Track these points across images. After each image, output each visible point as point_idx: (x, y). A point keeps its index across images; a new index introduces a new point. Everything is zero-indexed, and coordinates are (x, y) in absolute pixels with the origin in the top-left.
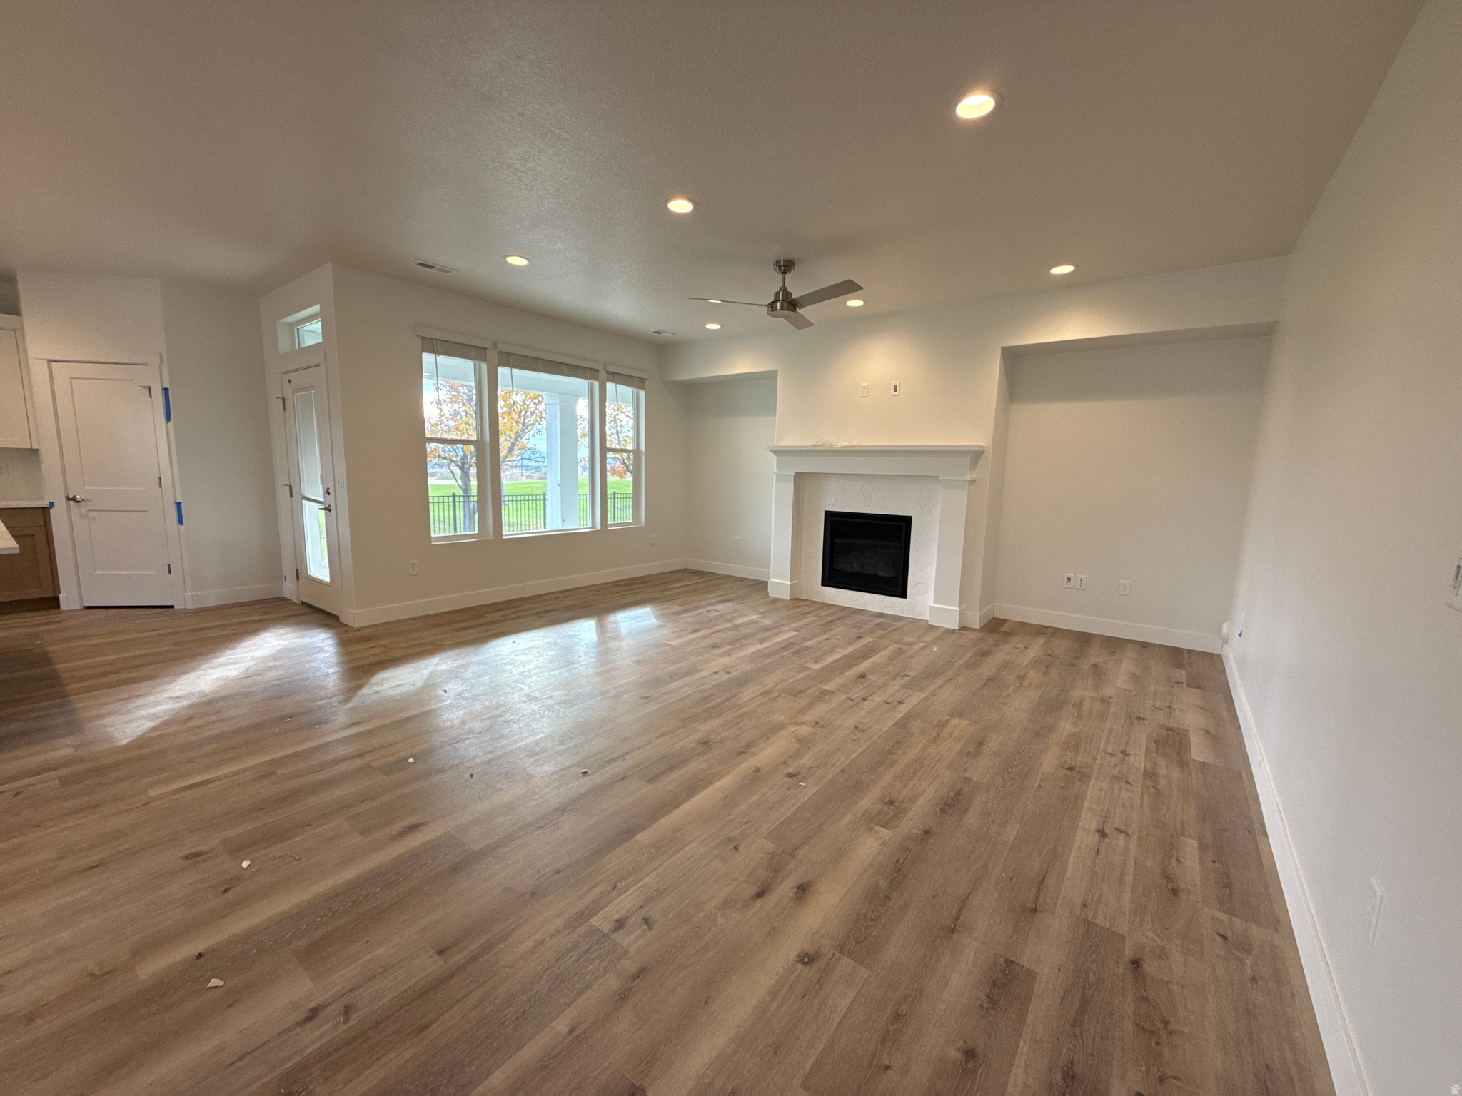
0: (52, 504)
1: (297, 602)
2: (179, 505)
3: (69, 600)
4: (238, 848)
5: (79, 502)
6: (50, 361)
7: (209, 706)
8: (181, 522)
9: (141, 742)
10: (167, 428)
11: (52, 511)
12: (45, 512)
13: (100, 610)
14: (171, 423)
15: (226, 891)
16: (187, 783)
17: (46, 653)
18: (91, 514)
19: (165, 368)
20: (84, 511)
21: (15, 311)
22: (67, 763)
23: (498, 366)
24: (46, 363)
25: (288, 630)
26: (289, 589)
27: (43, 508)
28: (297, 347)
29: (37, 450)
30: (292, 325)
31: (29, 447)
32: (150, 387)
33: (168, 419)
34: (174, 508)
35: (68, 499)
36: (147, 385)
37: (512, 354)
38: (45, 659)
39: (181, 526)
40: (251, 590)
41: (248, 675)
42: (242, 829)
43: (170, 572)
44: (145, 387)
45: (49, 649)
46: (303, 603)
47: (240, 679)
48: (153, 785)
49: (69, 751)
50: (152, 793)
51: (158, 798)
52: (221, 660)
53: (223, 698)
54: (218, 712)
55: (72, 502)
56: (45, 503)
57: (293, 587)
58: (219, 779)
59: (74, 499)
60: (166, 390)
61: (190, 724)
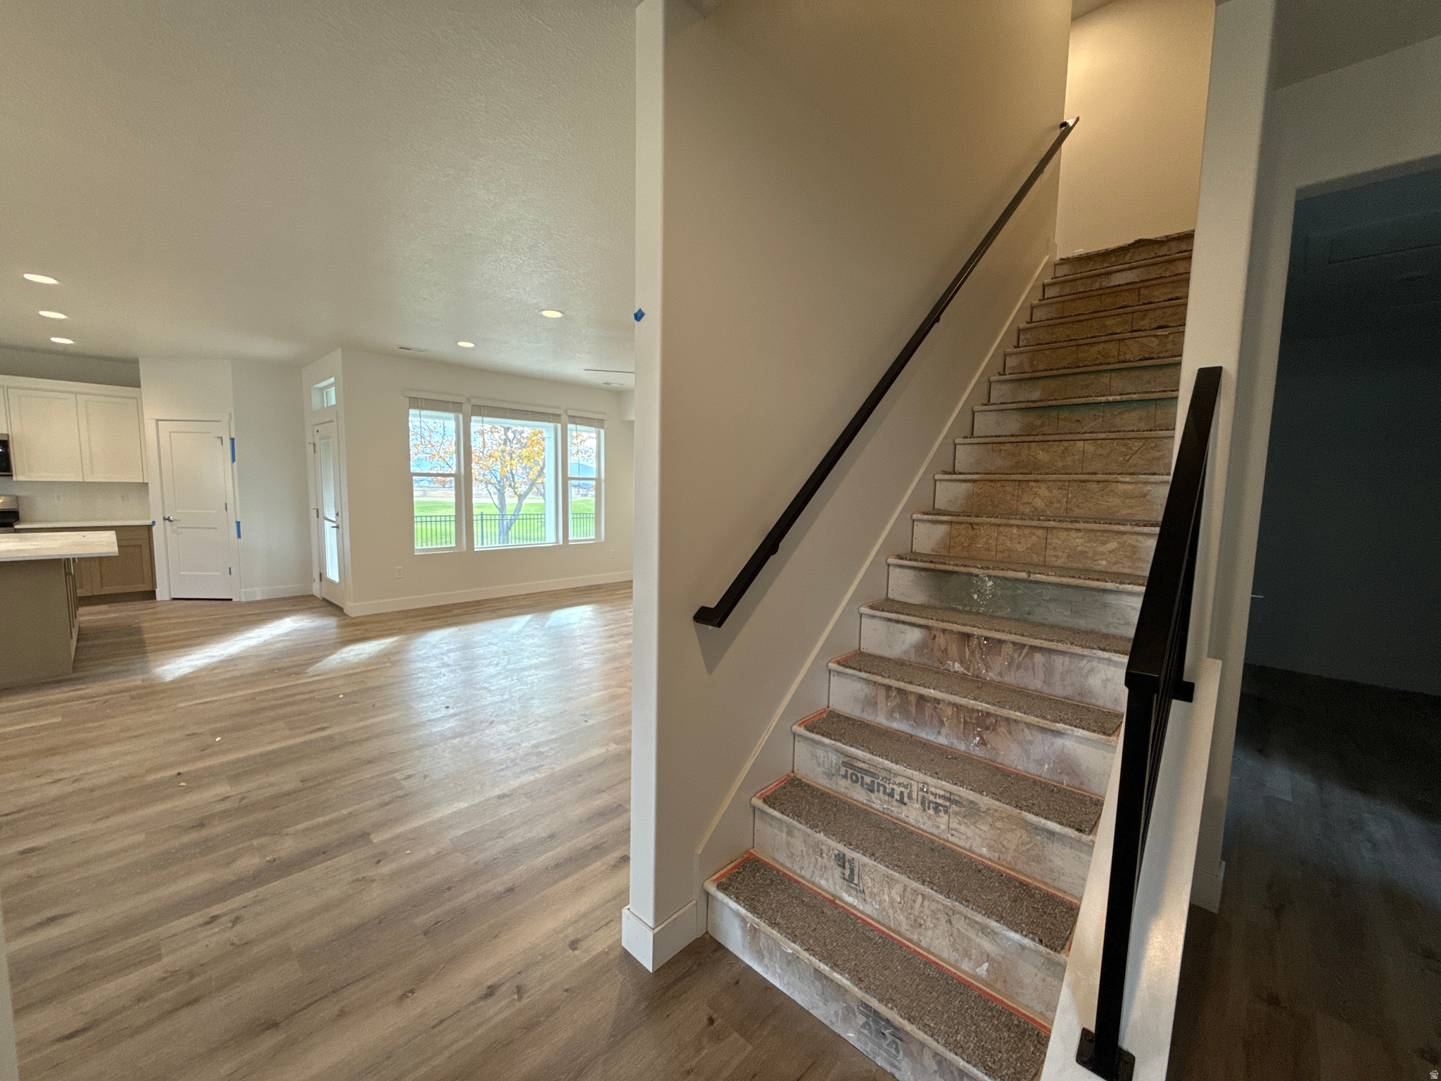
0: (154, 523)
1: (320, 598)
2: (238, 523)
3: (162, 594)
4: (215, 733)
5: (171, 521)
6: (157, 420)
7: (232, 661)
8: (239, 536)
9: (183, 679)
10: (232, 467)
11: (154, 528)
12: (149, 528)
13: (181, 601)
14: (235, 463)
15: (203, 750)
16: (201, 701)
17: (140, 628)
18: (179, 530)
19: (233, 424)
20: (175, 527)
21: (139, 386)
22: (137, 688)
23: (472, 415)
24: (155, 421)
25: (305, 617)
26: (316, 589)
27: (148, 526)
28: (326, 406)
29: (147, 483)
30: (322, 389)
31: (142, 481)
32: (222, 438)
33: (233, 460)
34: (235, 526)
35: (165, 519)
36: (220, 436)
37: (483, 406)
38: (139, 631)
39: (239, 539)
40: (290, 588)
41: (265, 644)
42: (223, 724)
43: (230, 574)
44: (219, 438)
45: (143, 625)
46: (324, 599)
47: (257, 647)
48: (181, 702)
49: (139, 683)
50: (180, 705)
51: (181, 708)
52: (248, 635)
53: (241, 658)
54: (235, 665)
55: (167, 521)
56: (149, 522)
57: (318, 587)
58: (221, 700)
59: (168, 519)
60: (232, 440)
61: (215, 671)
